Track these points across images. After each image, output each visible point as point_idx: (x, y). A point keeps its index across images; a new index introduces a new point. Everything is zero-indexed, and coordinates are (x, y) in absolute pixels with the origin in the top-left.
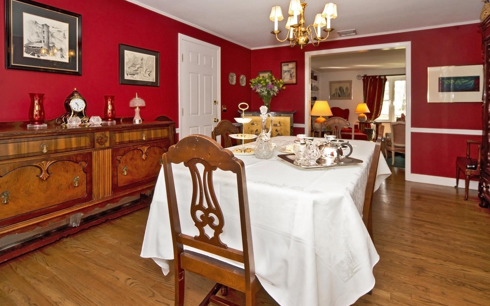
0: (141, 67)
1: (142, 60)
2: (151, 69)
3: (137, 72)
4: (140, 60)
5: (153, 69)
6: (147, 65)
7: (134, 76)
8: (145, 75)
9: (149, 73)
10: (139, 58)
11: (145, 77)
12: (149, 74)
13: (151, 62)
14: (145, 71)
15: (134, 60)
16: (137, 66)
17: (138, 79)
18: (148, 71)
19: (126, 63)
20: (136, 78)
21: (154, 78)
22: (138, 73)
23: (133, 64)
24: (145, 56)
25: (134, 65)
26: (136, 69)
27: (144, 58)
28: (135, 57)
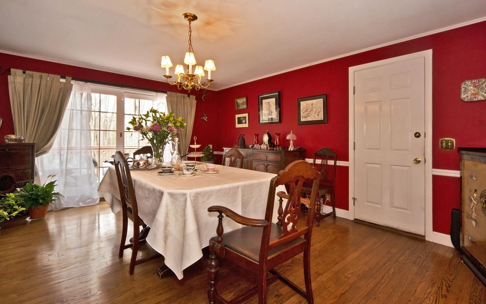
0: (312, 111)
1: (312, 105)
2: (319, 110)
3: (309, 114)
4: (311, 105)
5: (321, 110)
6: (316, 108)
7: (307, 118)
8: (315, 116)
9: (318, 113)
10: (310, 104)
11: (315, 117)
12: (318, 115)
13: (319, 105)
14: (314, 113)
15: (307, 106)
16: (309, 111)
17: (310, 120)
18: (317, 112)
19: (302, 110)
20: (308, 119)
21: (322, 117)
22: (309, 116)
23: (306, 109)
24: (314, 101)
25: (306, 111)
26: (308, 112)
27: (314, 103)
28: (307, 104)
